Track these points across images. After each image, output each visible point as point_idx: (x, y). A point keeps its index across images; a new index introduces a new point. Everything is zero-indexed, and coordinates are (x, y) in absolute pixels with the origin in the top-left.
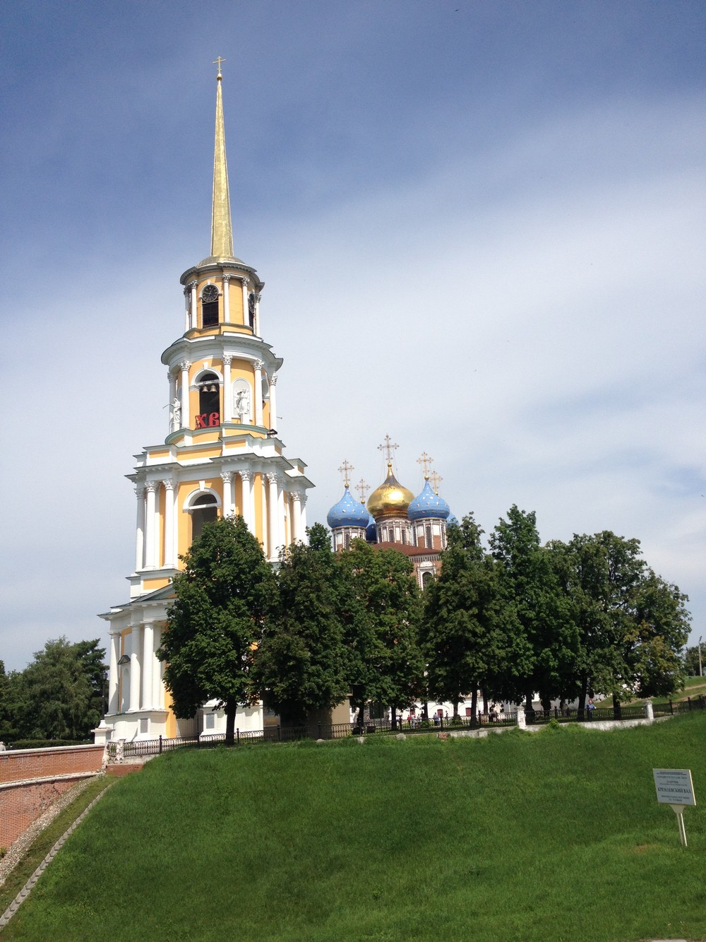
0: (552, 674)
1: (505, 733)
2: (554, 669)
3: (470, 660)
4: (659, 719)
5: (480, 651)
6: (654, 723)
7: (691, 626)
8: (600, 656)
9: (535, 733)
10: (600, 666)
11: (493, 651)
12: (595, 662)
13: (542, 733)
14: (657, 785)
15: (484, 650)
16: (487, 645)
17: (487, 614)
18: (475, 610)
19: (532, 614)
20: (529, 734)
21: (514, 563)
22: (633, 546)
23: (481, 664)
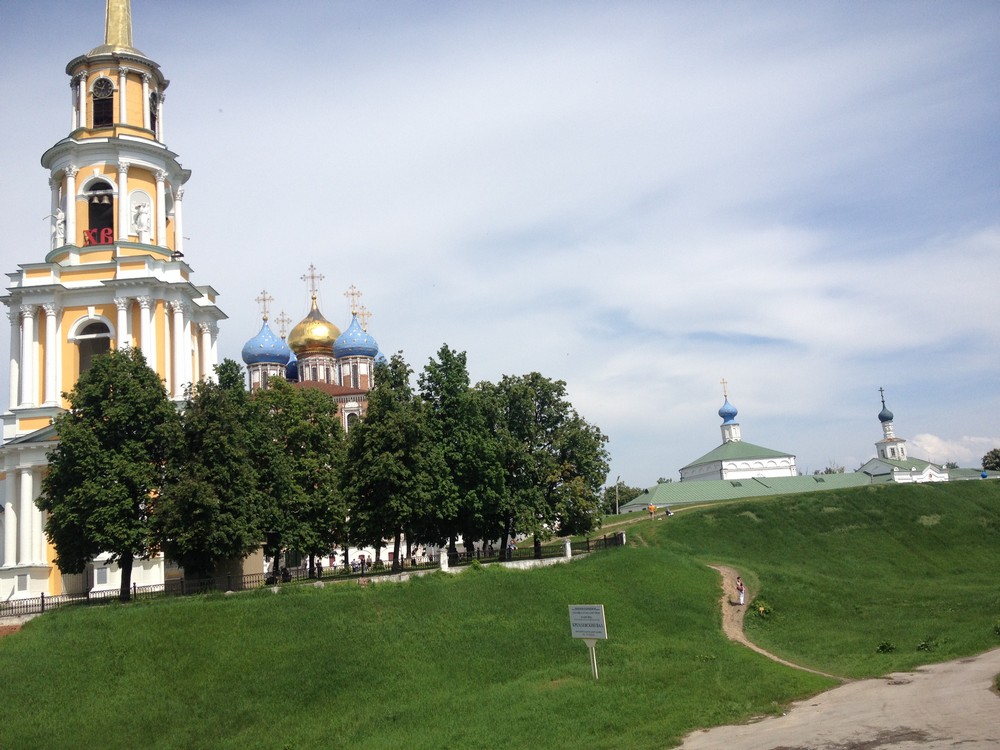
0: (476, 515)
1: (427, 577)
2: (478, 511)
3: (394, 504)
4: (577, 557)
5: (405, 494)
6: (572, 560)
7: (610, 467)
8: (523, 496)
9: (457, 575)
10: (523, 506)
11: (418, 494)
12: (519, 503)
13: (464, 574)
14: (572, 621)
15: (409, 493)
16: (413, 488)
17: (413, 456)
18: (401, 453)
19: (458, 456)
20: (451, 576)
21: (443, 405)
22: (559, 388)
23: (406, 508)
